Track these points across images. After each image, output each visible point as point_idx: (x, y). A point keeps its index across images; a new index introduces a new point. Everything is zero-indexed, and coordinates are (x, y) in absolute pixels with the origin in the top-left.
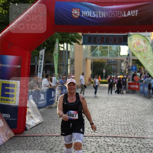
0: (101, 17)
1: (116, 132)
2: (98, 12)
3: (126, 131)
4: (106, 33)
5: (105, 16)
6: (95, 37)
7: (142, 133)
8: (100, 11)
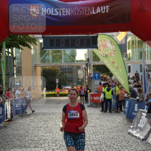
0: (65, 15)
2: (61, 9)
4: (71, 34)
5: (69, 14)
8: (64, 8)
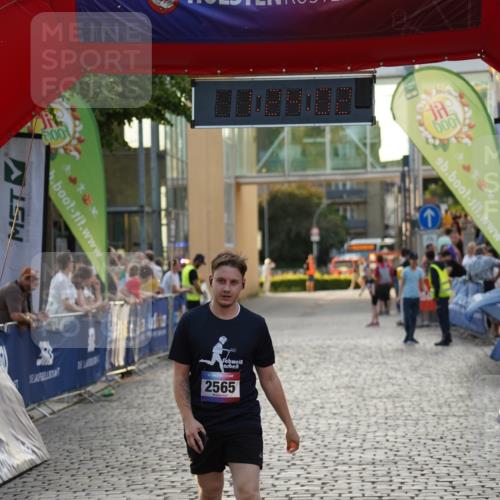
1: (340, 495)
3: (379, 487)
4: (287, 73)
7: (443, 493)
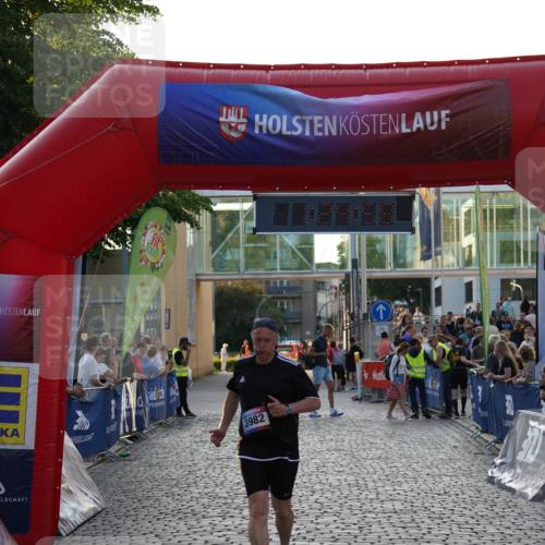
0: (321, 134)
1: (379, 537)
2: (310, 118)
3: (411, 531)
5: (334, 133)
6: (300, 206)
7: (469, 538)
8: (318, 115)
